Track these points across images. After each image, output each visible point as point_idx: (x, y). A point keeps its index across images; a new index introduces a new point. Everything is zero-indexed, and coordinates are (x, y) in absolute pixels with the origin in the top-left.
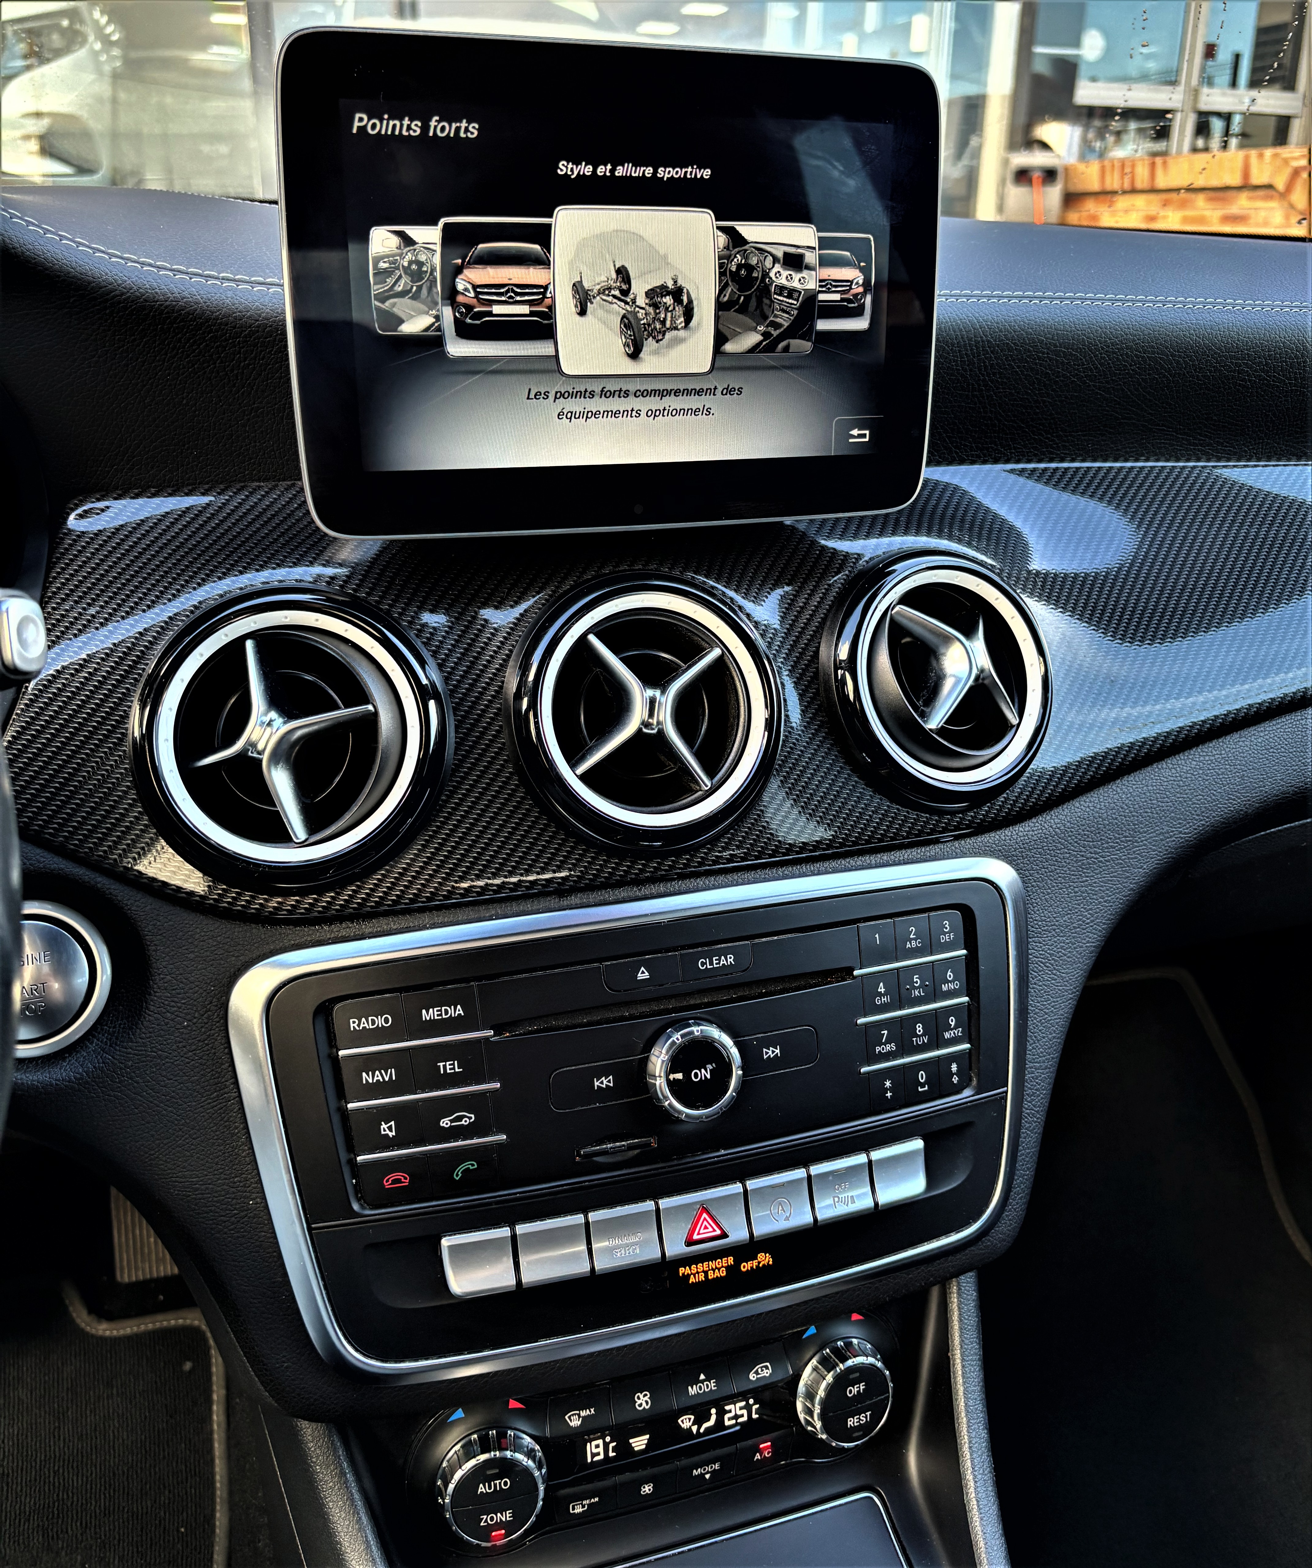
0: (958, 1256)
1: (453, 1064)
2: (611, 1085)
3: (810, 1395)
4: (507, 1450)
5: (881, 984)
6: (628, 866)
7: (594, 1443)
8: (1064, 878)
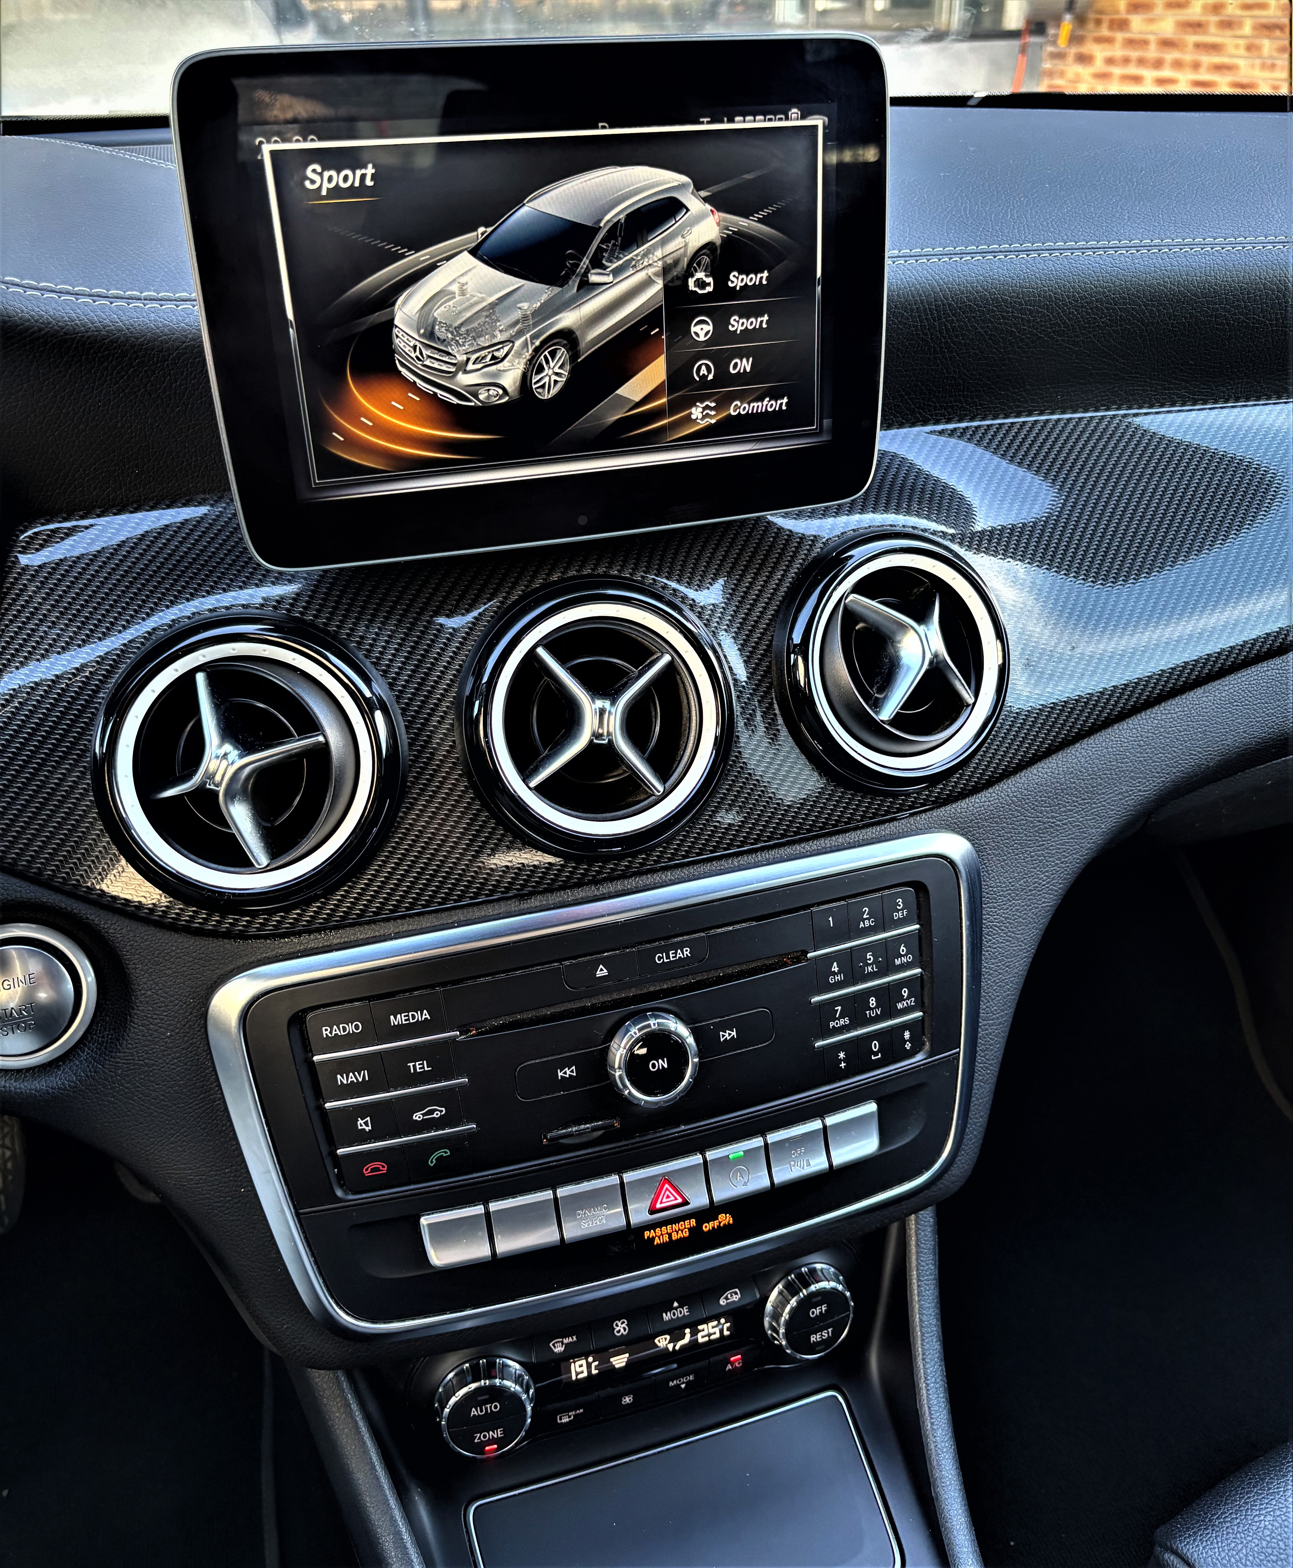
0: (913, 1199)
1: (423, 1064)
2: (574, 1074)
3: (776, 1316)
4: (496, 1378)
5: (835, 964)
6: (584, 869)
7: (578, 1364)
8: (1020, 844)
